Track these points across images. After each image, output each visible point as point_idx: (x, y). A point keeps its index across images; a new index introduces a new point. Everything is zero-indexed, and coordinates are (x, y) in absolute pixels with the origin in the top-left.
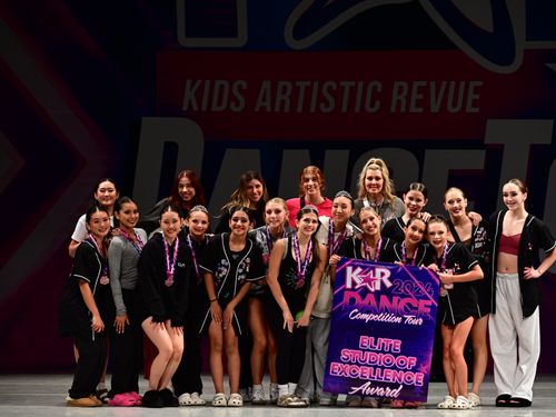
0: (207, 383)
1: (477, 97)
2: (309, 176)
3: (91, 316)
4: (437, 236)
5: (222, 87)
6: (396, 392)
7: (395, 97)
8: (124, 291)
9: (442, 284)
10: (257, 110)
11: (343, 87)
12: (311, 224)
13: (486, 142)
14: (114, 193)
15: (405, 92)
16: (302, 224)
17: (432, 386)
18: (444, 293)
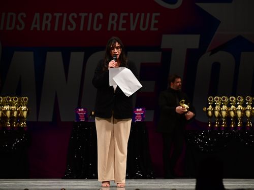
1: (157, 22)
5: (12, 17)
7: (110, 22)
10: (32, 29)
11: (81, 17)
13: (162, 47)
15: (116, 19)
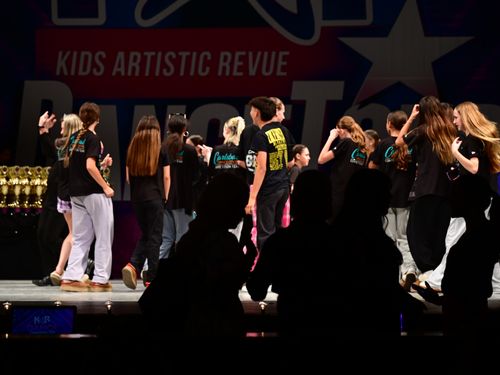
1: (285, 63)
7: (222, 64)
13: (293, 98)
15: (229, 60)
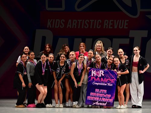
0: (53, 101)
1: (127, 24)
2: (82, 45)
3: (22, 83)
4: (116, 62)
5: (58, 21)
6: (105, 104)
7: (105, 24)
8: (31, 76)
9: (118, 75)
10: (67, 27)
11: (91, 21)
12: (82, 59)
13: (130, 36)
14: (28, 50)
15: (108, 23)
16: (80, 58)
17: (115, 102)
18: (118, 77)
